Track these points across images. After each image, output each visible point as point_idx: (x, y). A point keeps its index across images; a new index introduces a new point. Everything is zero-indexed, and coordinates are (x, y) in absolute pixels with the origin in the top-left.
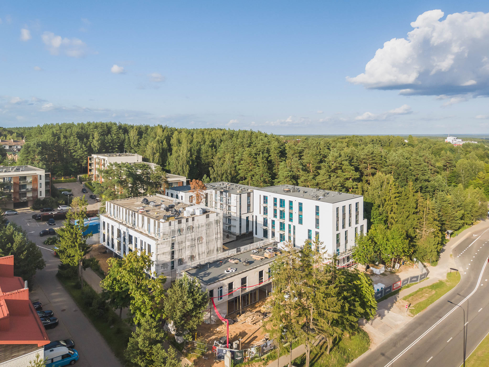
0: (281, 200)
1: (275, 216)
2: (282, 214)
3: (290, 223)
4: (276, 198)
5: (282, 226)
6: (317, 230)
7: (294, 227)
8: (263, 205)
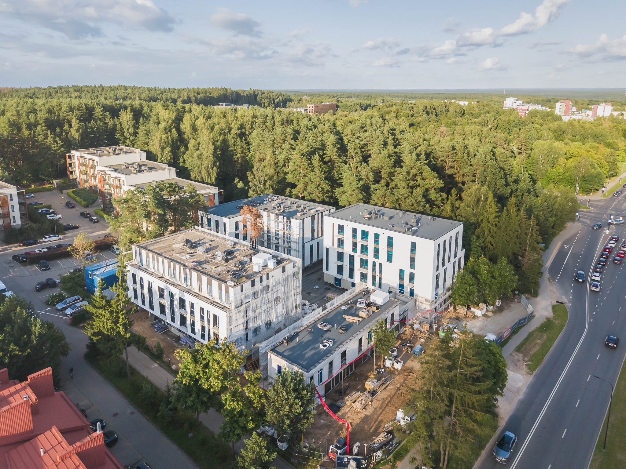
0: (363, 232)
1: (354, 250)
2: (364, 249)
3: (375, 260)
4: (356, 229)
5: (364, 263)
6: (412, 271)
7: (381, 265)
8: (337, 236)
